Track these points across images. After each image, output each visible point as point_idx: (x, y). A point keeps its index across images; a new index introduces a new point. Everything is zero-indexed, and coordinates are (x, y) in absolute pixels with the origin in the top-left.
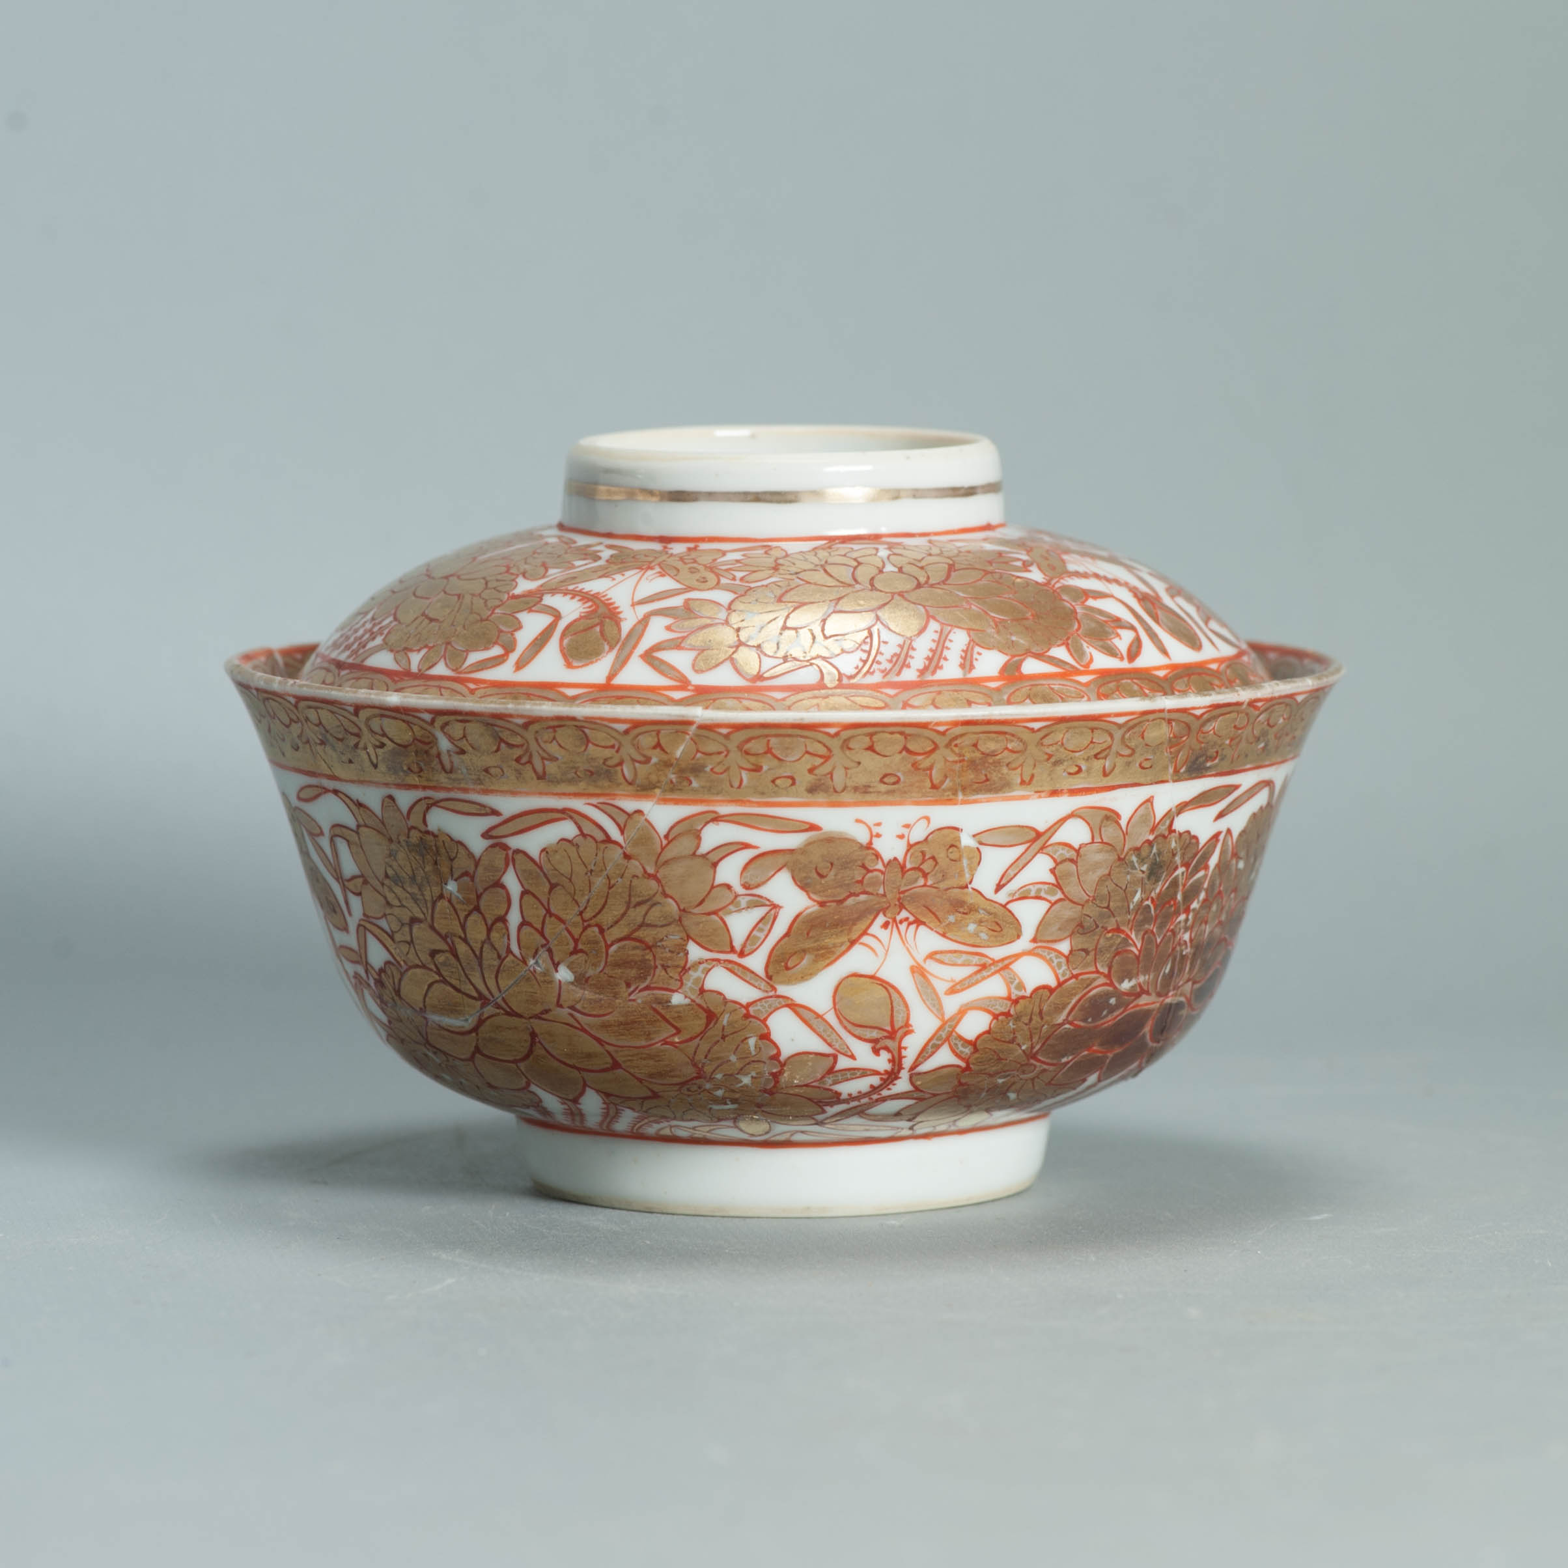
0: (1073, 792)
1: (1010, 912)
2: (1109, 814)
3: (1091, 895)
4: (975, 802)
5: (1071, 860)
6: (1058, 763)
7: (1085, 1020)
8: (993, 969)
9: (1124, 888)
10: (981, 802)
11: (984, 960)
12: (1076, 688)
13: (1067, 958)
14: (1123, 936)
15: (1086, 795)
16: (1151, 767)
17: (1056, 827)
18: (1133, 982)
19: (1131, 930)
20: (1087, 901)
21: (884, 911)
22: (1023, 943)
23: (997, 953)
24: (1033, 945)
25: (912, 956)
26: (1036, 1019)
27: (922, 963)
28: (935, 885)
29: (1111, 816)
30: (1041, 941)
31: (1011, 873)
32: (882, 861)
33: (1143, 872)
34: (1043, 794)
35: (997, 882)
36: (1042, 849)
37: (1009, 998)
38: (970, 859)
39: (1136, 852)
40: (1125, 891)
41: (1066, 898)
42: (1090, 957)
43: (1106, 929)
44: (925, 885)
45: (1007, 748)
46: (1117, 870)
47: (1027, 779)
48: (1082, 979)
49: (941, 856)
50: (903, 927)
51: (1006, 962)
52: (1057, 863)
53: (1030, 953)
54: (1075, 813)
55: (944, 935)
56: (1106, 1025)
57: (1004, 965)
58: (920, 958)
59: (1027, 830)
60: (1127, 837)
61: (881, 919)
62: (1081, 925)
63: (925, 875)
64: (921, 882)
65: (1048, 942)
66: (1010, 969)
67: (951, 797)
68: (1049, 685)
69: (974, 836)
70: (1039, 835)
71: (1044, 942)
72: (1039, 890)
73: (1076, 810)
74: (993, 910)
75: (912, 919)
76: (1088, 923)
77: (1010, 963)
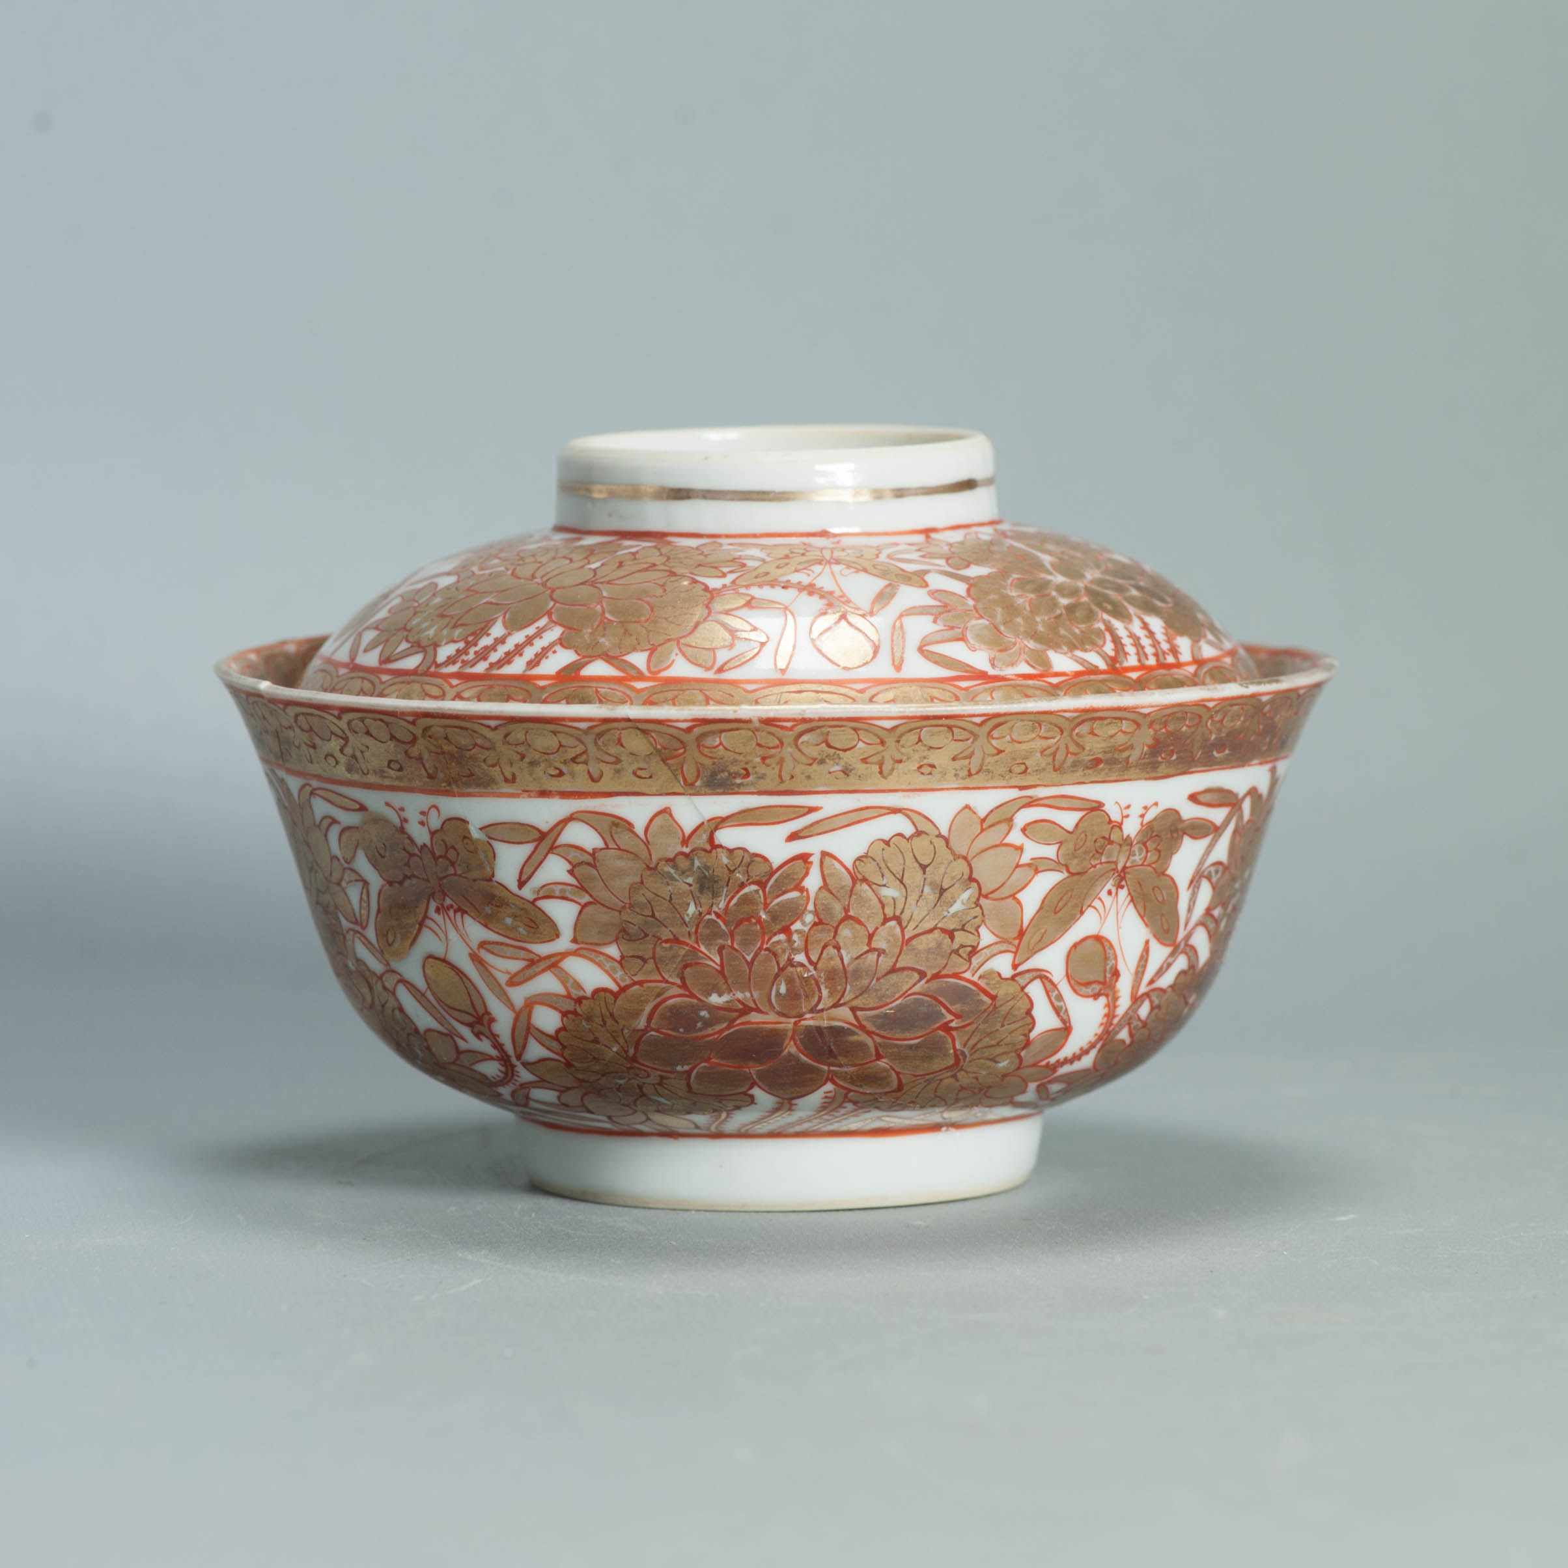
0: (565, 795)
1: (540, 909)
2: (617, 821)
3: (627, 901)
4: (469, 795)
5: (589, 864)
6: (533, 764)
7: (675, 1029)
8: (543, 965)
9: (668, 898)
10: (475, 796)
11: (531, 956)
12: (624, 693)
13: (620, 963)
14: (687, 948)
15: (578, 799)
16: (651, 777)
17: (559, 828)
18: (726, 998)
19: (697, 942)
20: (624, 907)
21: (432, 895)
22: (563, 943)
23: (543, 949)
24: (574, 946)
25: (468, 945)
26: (610, 1022)
27: (477, 952)
28: (464, 875)
29: (620, 824)
30: (583, 943)
31: (528, 871)
32: (417, 846)
33: (690, 885)
34: (532, 794)
35: (517, 878)
36: (552, 849)
37: (569, 996)
38: (485, 852)
39: (671, 864)
40: (670, 901)
41: (595, 902)
42: (650, 965)
43: (660, 939)
44: (455, 874)
45: (476, 744)
46: (651, 879)
47: (510, 777)
48: (649, 987)
49: (459, 846)
50: (451, 913)
51: (553, 960)
52: (574, 866)
53: (574, 953)
54: (574, 816)
55: (486, 926)
56: (711, 1038)
57: (553, 963)
58: (475, 946)
59: (529, 828)
60: (650, 847)
61: (433, 905)
62: (624, 931)
63: (453, 864)
64: (451, 871)
65: (591, 944)
66: (558, 967)
67: (448, 788)
68: (596, 688)
69: (481, 829)
70: (543, 835)
71: (587, 944)
72: (562, 890)
73: (577, 812)
74: (522, 906)
75: (455, 907)
76: (632, 929)
77: (560, 961)
